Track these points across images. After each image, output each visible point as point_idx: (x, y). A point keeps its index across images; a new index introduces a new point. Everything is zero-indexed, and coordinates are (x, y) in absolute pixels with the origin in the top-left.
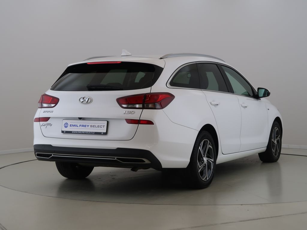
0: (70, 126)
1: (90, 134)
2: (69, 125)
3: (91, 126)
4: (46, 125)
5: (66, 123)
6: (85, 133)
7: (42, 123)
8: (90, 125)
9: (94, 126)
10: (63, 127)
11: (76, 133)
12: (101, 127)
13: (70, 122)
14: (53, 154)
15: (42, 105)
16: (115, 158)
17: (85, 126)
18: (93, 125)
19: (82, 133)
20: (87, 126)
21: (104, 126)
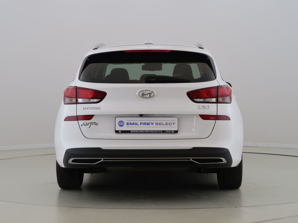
0: (127, 124)
1: (156, 133)
2: (125, 124)
3: (157, 124)
4: (90, 124)
5: (121, 121)
6: (150, 132)
7: (81, 122)
8: (155, 122)
9: (160, 124)
10: (117, 125)
11: (137, 133)
12: (170, 124)
13: (125, 120)
14: (102, 159)
15: (77, 100)
16: (190, 159)
17: (148, 124)
18: (159, 122)
19: (145, 132)
20: (151, 124)
21: (174, 123)
